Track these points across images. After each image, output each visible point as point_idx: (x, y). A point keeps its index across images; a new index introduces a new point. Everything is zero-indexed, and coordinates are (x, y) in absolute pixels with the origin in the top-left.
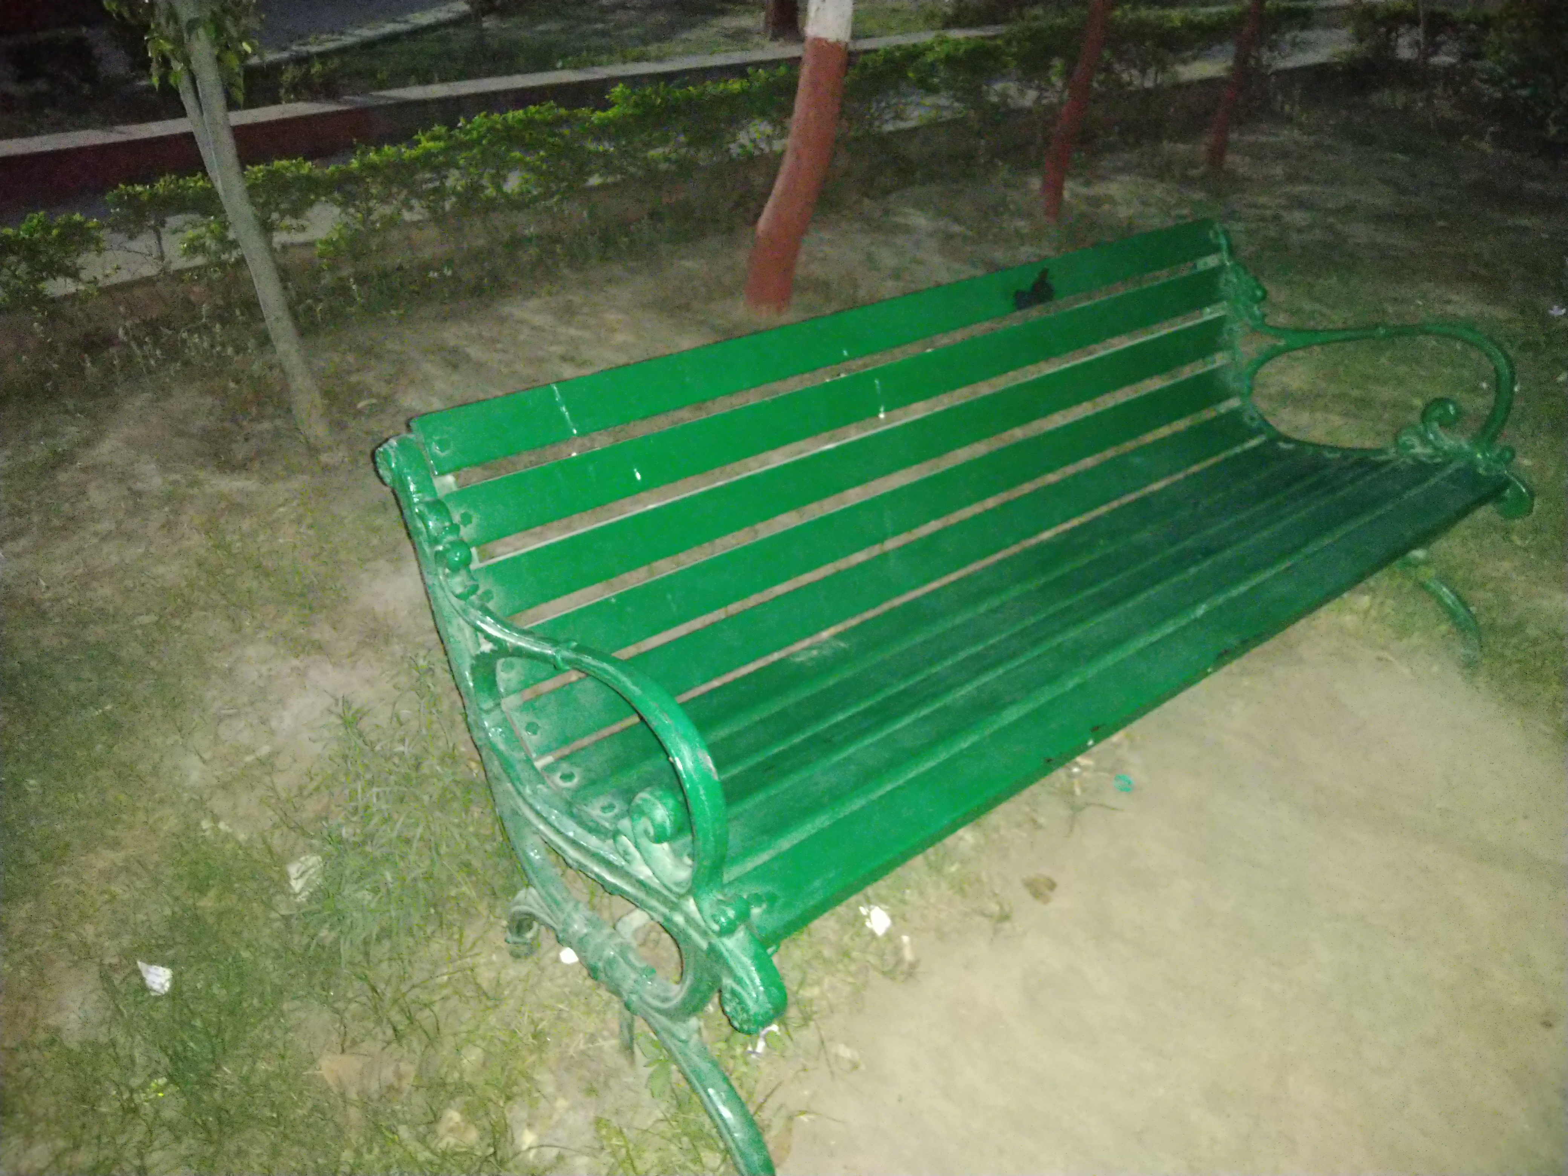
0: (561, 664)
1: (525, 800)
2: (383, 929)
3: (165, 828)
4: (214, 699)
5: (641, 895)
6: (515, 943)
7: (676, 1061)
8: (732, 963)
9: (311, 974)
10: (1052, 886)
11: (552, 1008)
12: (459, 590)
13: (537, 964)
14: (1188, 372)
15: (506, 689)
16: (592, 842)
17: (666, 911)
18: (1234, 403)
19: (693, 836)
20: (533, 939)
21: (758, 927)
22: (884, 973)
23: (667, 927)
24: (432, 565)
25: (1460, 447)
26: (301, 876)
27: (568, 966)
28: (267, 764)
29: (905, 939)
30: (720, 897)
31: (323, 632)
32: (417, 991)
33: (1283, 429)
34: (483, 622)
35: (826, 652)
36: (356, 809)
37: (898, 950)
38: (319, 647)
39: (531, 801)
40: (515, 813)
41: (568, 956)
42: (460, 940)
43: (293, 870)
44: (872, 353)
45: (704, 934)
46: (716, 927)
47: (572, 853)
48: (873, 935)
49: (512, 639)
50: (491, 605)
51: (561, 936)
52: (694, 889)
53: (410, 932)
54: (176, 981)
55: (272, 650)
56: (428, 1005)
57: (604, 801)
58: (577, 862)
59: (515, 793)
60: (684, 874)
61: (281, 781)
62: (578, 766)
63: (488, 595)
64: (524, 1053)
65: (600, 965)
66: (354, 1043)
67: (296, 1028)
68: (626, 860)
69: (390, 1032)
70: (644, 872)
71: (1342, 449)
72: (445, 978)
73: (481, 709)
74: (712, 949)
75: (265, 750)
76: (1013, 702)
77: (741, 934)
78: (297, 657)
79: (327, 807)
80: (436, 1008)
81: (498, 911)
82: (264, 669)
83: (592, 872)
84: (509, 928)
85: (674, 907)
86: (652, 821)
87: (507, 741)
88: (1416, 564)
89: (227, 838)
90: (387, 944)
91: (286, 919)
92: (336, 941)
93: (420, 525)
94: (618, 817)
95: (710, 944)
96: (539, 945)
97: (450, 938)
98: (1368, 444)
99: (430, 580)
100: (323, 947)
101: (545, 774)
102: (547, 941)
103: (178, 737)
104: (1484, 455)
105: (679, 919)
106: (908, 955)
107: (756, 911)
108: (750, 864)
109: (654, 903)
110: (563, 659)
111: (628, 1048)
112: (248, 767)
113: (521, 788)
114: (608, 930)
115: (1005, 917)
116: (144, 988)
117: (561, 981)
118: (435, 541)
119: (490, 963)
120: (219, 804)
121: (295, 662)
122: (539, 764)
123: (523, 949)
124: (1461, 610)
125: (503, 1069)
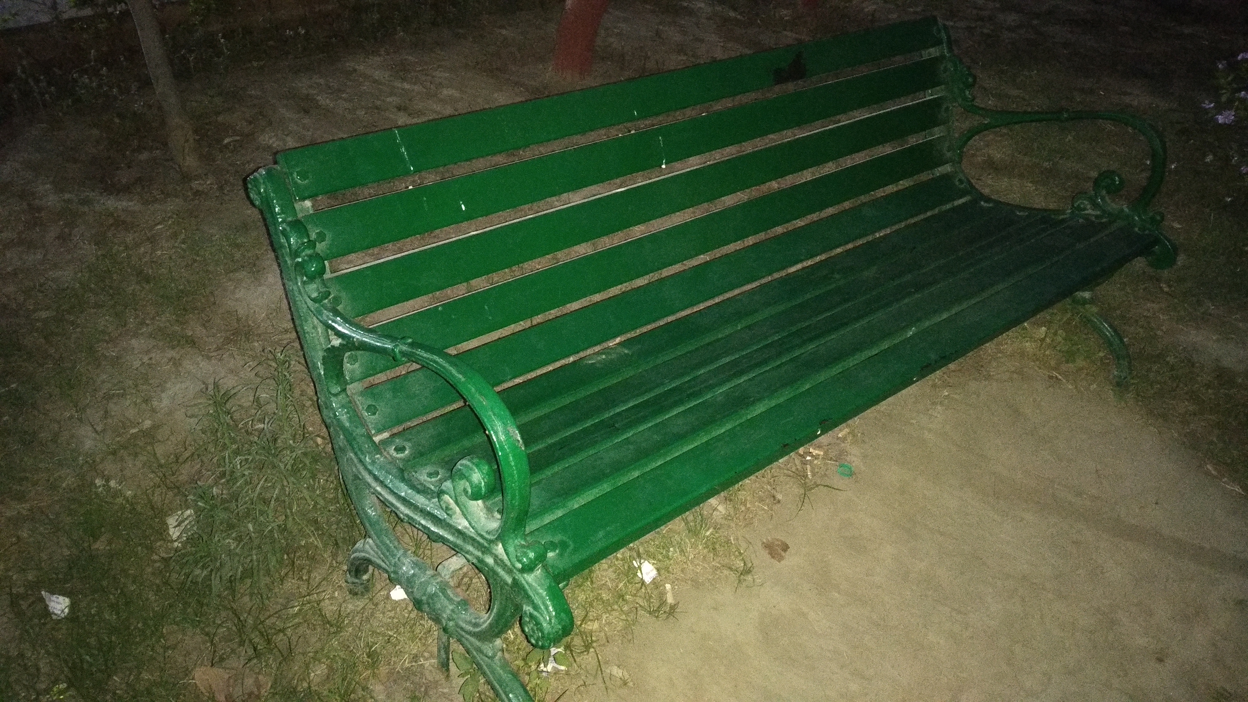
0: (398, 356)
1: (366, 468)
2: (245, 570)
3: (64, 485)
4: (103, 382)
5: (459, 542)
6: (353, 583)
7: (484, 674)
8: (531, 593)
9: (186, 604)
10: (785, 548)
11: (384, 635)
12: (314, 295)
13: (371, 600)
14: (913, 140)
15: (351, 379)
16: (421, 500)
17: (479, 554)
18: (947, 168)
19: (503, 496)
20: (368, 580)
21: (552, 567)
22: (650, 613)
23: (479, 567)
24: (293, 275)
25: (1122, 210)
26: (179, 525)
27: (396, 602)
28: (150, 435)
29: (668, 586)
30: (523, 543)
31: (195, 329)
32: (273, 620)
33: (986, 191)
34: (333, 321)
35: (614, 356)
36: (223, 475)
37: (662, 595)
38: (192, 342)
39: (370, 467)
40: (356, 477)
41: (398, 594)
42: (308, 580)
43: (172, 521)
44: (657, 115)
45: (510, 572)
46: (519, 566)
47: (403, 509)
48: (643, 582)
49: (358, 336)
50: (339, 308)
51: (392, 575)
52: (501, 536)
53: (268, 573)
54: (72, 607)
55: (152, 342)
56: (282, 630)
57: (429, 469)
58: (407, 516)
59: (356, 460)
60: (494, 525)
61: (160, 450)
62: (409, 440)
63: (337, 300)
64: (360, 668)
65: (424, 598)
66: (222, 659)
67: (174, 647)
68: (448, 514)
69: (251, 652)
70: (462, 523)
71: (1030, 209)
72: (296, 609)
73: (330, 393)
74: (516, 582)
75: (148, 423)
76: (760, 400)
77: (538, 572)
78: (173, 348)
79: (200, 472)
80: (289, 632)
81: (340, 559)
82: (146, 359)
83: (420, 524)
84: (350, 571)
85: (486, 550)
86: (471, 482)
87: (350, 419)
88: (1084, 302)
89: (117, 494)
90: (248, 581)
91: (166, 560)
92: (208, 578)
93: (283, 240)
94: (441, 481)
95: (514, 579)
96: (374, 585)
97: (300, 578)
98: (1052, 206)
99: (290, 285)
100: (196, 583)
101: (381, 447)
102: (381, 580)
103: (73, 412)
104: (1139, 217)
105: (490, 560)
106: (670, 600)
107: (550, 554)
108: (548, 519)
109: (470, 548)
110: (400, 352)
111: (445, 666)
112: (135, 436)
113: (362, 457)
114: (430, 572)
115: (747, 571)
116: (46, 613)
117: (392, 614)
118: (296, 254)
119: (332, 598)
120: (110, 467)
121: (171, 353)
122: (377, 439)
123: (360, 589)
124: (1117, 341)
125: (344, 680)
